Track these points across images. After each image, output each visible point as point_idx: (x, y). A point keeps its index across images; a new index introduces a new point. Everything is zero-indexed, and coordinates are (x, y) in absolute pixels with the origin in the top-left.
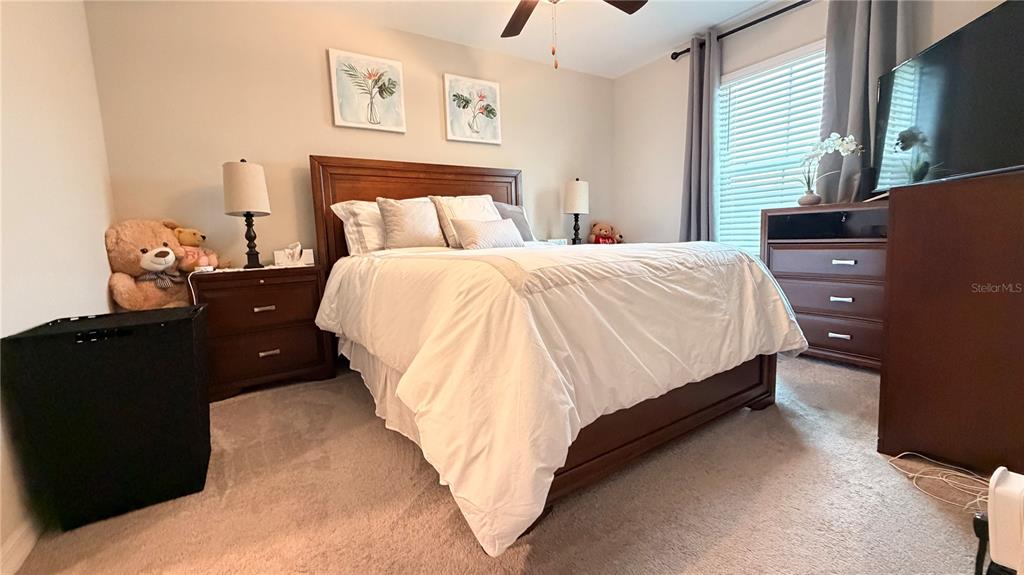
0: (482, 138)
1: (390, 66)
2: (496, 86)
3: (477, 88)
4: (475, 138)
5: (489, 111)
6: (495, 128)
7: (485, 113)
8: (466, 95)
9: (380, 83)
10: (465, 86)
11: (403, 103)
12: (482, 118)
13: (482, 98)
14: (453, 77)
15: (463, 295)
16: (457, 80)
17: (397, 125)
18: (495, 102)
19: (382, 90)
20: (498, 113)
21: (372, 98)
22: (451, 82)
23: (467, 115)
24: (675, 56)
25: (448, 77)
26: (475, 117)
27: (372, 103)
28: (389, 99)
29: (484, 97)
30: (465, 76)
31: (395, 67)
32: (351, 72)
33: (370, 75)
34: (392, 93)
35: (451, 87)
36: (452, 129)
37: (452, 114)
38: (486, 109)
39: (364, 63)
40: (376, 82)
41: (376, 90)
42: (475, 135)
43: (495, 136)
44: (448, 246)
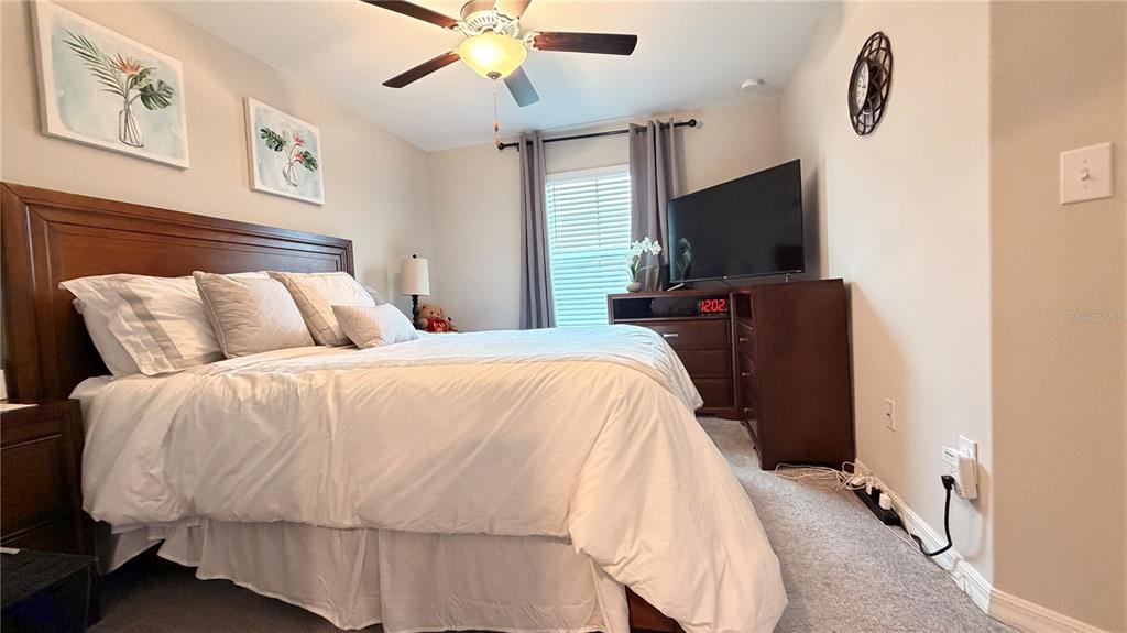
0: (300, 194)
1: (161, 62)
2: (315, 131)
3: (295, 128)
4: (292, 192)
5: (308, 161)
6: (316, 183)
7: (304, 162)
8: (279, 133)
9: (144, 84)
10: (278, 123)
11: (184, 122)
12: (299, 168)
13: (299, 141)
14: (262, 106)
15: (625, 401)
16: (266, 111)
17: (174, 156)
18: (315, 150)
19: (146, 95)
20: (319, 163)
21: (127, 103)
22: (258, 110)
23: (281, 160)
24: (502, 147)
25: (253, 104)
26: (291, 164)
27: (128, 111)
28: (158, 111)
29: (301, 141)
30: (278, 109)
31: (170, 65)
32: (85, 50)
33: (124, 67)
34: (165, 104)
35: (257, 117)
36: (261, 176)
37: (260, 155)
38: (305, 157)
39: (113, 43)
40: (136, 80)
41: (135, 93)
42: (292, 188)
43: (317, 195)
44: (317, 343)
